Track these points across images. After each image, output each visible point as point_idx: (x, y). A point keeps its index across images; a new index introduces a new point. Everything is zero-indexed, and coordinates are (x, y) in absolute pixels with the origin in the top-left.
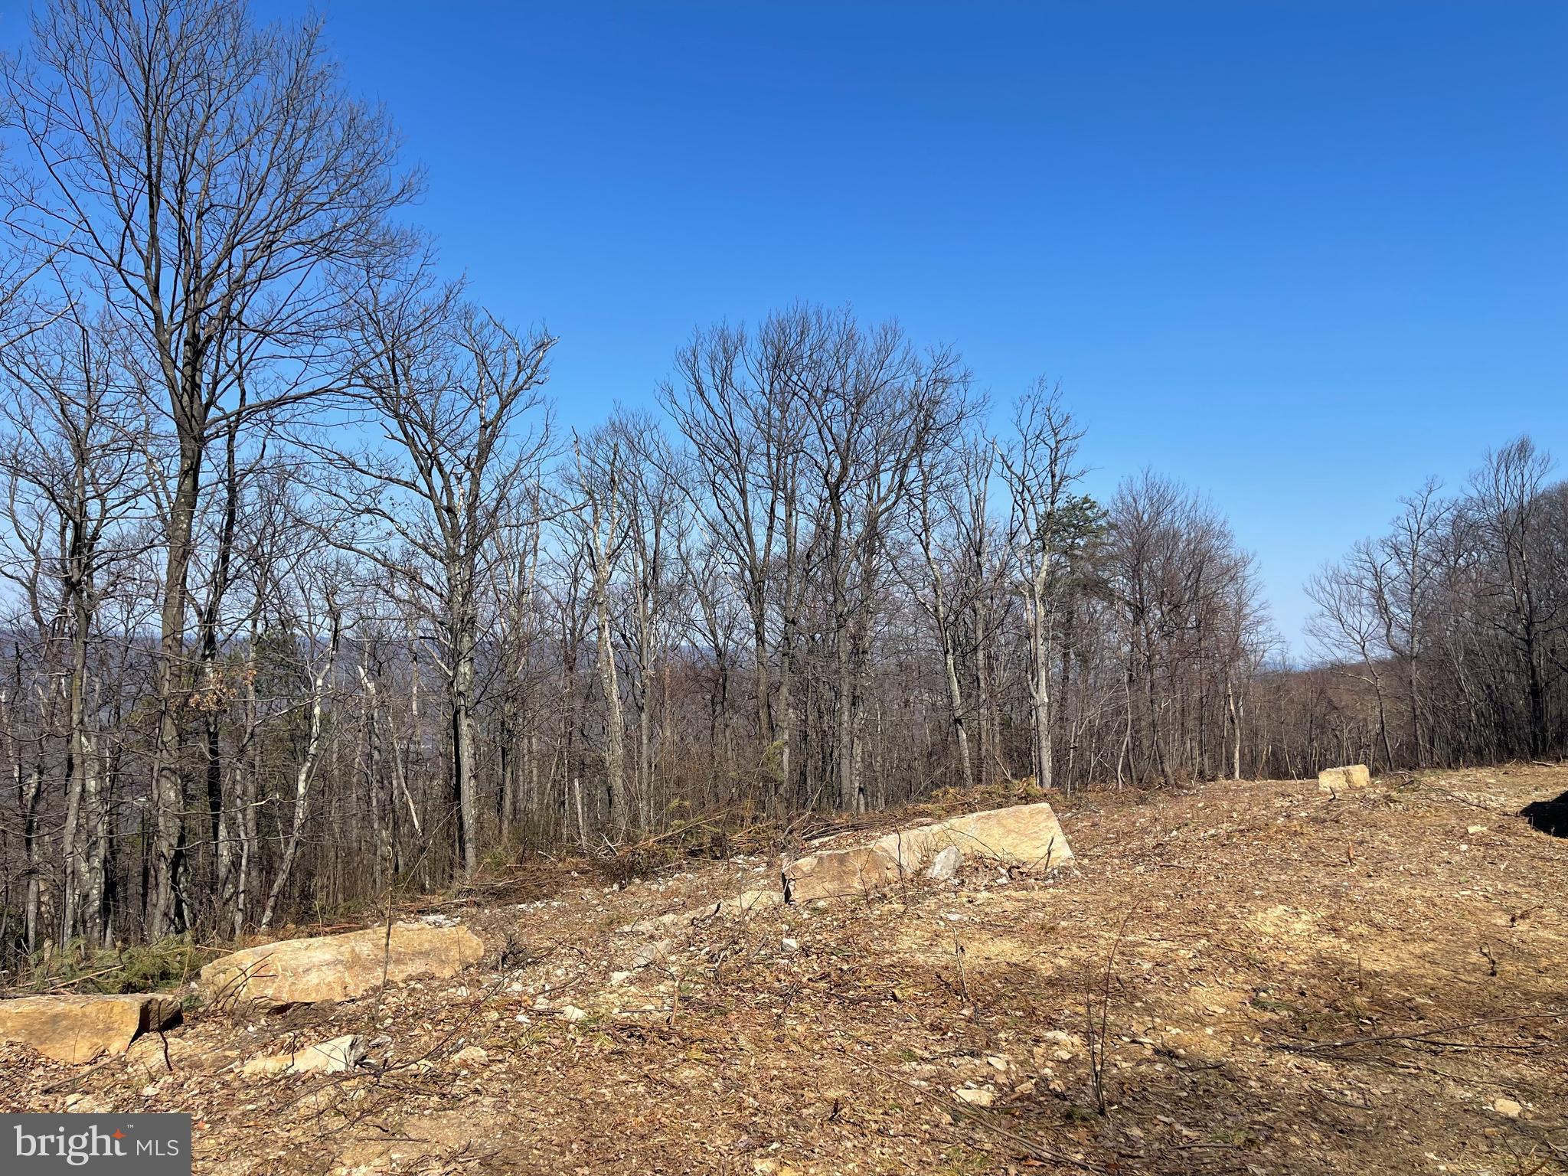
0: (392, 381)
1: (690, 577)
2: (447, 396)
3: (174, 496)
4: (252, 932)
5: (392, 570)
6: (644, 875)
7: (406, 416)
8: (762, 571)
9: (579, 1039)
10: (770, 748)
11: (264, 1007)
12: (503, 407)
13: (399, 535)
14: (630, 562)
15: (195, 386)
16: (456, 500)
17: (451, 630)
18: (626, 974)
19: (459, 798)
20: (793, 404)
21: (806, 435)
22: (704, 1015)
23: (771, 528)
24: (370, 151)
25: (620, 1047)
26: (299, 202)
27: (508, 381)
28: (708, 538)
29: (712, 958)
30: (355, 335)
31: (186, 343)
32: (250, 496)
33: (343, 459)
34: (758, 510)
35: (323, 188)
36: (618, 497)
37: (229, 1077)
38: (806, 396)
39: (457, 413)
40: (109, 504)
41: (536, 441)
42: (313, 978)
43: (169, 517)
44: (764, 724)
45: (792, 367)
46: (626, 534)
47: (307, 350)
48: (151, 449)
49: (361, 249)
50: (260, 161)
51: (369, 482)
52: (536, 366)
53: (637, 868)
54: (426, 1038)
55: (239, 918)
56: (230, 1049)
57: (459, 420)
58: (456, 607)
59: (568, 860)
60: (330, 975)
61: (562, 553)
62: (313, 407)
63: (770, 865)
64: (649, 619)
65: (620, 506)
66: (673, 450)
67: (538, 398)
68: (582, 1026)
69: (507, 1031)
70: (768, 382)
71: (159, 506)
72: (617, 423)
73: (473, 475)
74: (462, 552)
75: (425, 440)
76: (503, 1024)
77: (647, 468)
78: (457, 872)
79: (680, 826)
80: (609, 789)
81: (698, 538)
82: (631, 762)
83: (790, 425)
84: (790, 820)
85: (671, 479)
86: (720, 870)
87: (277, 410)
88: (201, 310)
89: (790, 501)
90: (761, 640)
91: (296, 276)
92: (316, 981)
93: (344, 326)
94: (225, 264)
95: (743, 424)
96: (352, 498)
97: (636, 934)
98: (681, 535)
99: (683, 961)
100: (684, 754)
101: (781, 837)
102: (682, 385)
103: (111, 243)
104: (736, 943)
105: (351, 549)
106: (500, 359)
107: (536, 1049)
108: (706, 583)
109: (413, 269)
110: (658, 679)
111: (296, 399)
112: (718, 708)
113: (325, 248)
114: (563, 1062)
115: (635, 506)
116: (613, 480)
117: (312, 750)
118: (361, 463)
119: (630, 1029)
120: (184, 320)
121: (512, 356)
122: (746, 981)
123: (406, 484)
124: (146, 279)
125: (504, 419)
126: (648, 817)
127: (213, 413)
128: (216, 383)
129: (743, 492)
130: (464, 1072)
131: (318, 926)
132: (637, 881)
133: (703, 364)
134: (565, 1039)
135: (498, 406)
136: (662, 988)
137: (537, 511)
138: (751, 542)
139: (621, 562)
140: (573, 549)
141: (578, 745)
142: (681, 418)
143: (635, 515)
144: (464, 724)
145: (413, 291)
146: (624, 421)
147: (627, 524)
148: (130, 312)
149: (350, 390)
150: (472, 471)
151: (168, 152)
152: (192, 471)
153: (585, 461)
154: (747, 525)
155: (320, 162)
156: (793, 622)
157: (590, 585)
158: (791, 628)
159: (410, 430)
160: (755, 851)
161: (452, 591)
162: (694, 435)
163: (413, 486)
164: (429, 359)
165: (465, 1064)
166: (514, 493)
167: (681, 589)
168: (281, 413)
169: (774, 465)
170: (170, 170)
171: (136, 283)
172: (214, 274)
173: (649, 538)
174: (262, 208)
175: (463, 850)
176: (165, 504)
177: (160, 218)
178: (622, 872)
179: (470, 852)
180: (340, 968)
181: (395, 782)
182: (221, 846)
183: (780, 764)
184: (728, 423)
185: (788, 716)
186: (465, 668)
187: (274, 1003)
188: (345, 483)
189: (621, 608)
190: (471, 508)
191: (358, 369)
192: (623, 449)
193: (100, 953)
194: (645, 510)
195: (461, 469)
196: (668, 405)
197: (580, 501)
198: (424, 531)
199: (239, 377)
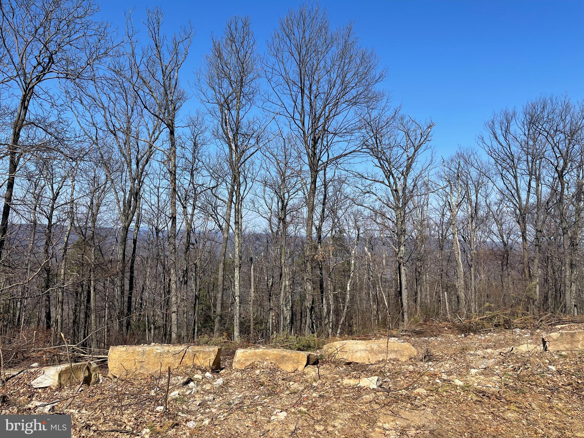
0: (376, 145)
1: (491, 213)
2: (395, 149)
3: (309, 190)
4: (334, 336)
5: (376, 213)
6: (475, 333)
7: (381, 158)
8: (525, 210)
9: (462, 393)
10: (530, 285)
11: (343, 362)
12: (415, 151)
13: (379, 201)
14: (465, 207)
15: (315, 154)
16: (398, 186)
17: (397, 234)
18: (476, 370)
19: (401, 296)
20: (539, 138)
21: (546, 151)
22: (515, 392)
23: (529, 191)
24: (369, 65)
25: (479, 399)
26: (346, 88)
27: (417, 141)
28: (499, 197)
29: (514, 370)
30: (364, 131)
31: (312, 140)
32: (330, 189)
33: (360, 174)
34: (523, 184)
35: (354, 81)
36: (460, 182)
37: (339, 384)
38: (546, 134)
39: (399, 155)
40: (290, 194)
41: (428, 163)
42: (358, 354)
43: (307, 197)
44: (527, 275)
45: (539, 123)
46: (464, 196)
47: (348, 138)
48: (302, 176)
49: (366, 100)
50: (334, 76)
51: (368, 182)
52: (428, 134)
53: (472, 329)
54: (402, 382)
55: (330, 331)
56: (335, 374)
57: (399, 157)
58: (399, 226)
59: (443, 323)
60: (364, 354)
61: (438, 205)
62: (350, 157)
63: (532, 334)
64: (474, 231)
65: (461, 185)
66: (483, 162)
67: (429, 146)
68: (462, 388)
69: (433, 385)
70: (527, 130)
71: (305, 194)
72: (460, 153)
73: (405, 177)
74: (400, 206)
75: (387, 166)
76: (431, 382)
77: (472, 169)
78: (401, 323)
79: (490, 314)
80: (458, 297)
81: (495, 197)
82: (467, 287)
83: (538, 147)
84: (540, 316)
85: (482, 173)
86: (508, 334)
87: (338, 160)
88: (317, 129)
89: (538, 179)
90: (524, 239)
91: (345, 113)
92: (359, 356)
93: (360, 128)
94: (323, 112)
95: (515, 149)
96: (363, 188)
97: (476, 355)
98: (487, 196)
99: (502, 369)
100: (490, 285)
101: (537, 323)
102: (487, 135)
103: (291, 110)
104: (526, 365)
105: (362, 206)
106: (414, 133)
107: (445, 394)
108: (498, 215)
109: (383, 105)
110: (478, 254)
111: (345, 155)
112: (505, 268)
113: (354, 102)
114: (457, 401)
115: (467, 185)
116: (458, 176)
117: (351, 275)
118: (365, 175)
119: (484, 393)
120: (312, 132)
121: (419, 132)
122: (532, 381)
123: (381, 182)
124: (301, 120)
125: (416, 155)
126: (475, 309)
127: (320, 162)
128: (321, 152)
129: (515, 177)
130: (419, 397)
131: (354, 336)
132: (472, 334)
133: (497, 126)
134: (456, 392)
135: (414, 151)
136: (494, 378)
137: (429, 189)
138: (519, 198)
139: (461, 208)
140: (442, 203)
141: (445, 279)
142: (487, 149)
143: (467, 189)
144: (403, 268)
145: (383, 112)
146: (463, 152)
147: (464, 193)
148: (297, 132)
149: (362, 150)
150: (404, 176)
151: (306, 78)
152: (314, 182)
153: (446, 169)
154: (517, 191)
155: (352, 73)
156: (540, 231)
157: (449, 217)
158: (539, 234)
159: (382, 162)
160: (524, 328)
161: (397, 219)
162: (493, 155)
163: (383, 182)
164: (389, 136)
165: (418, 394)
166: (419, 183)
167: (487, 218)
168: (341, 160)
169: (530, 164)
170: (307, 84)
171: (298, 122)
172: (320, 116)
173: (473, 198)
174: (334, 92)
175: (403, 315)
176: (306, 193)
177: (304, 100)
178: (466, 330)
179: (406, 316)
180: (367, 352)
181: (377, 289)
182: (324, 306)
183: (535, 292)
184: (508, 149)
185: (538, 272)
186: (402, 248)
187: (346, 361)
188: (360, 183)
189: (461, 226)
190: (404, 189)
191: (364, 143)
192: (462, 164)
193: (291, 337)
194: (472, 187)
195: (400, 175)
196: (481, 144)
197: (445, 185)
198: (387, 199)
199: (327, 150)
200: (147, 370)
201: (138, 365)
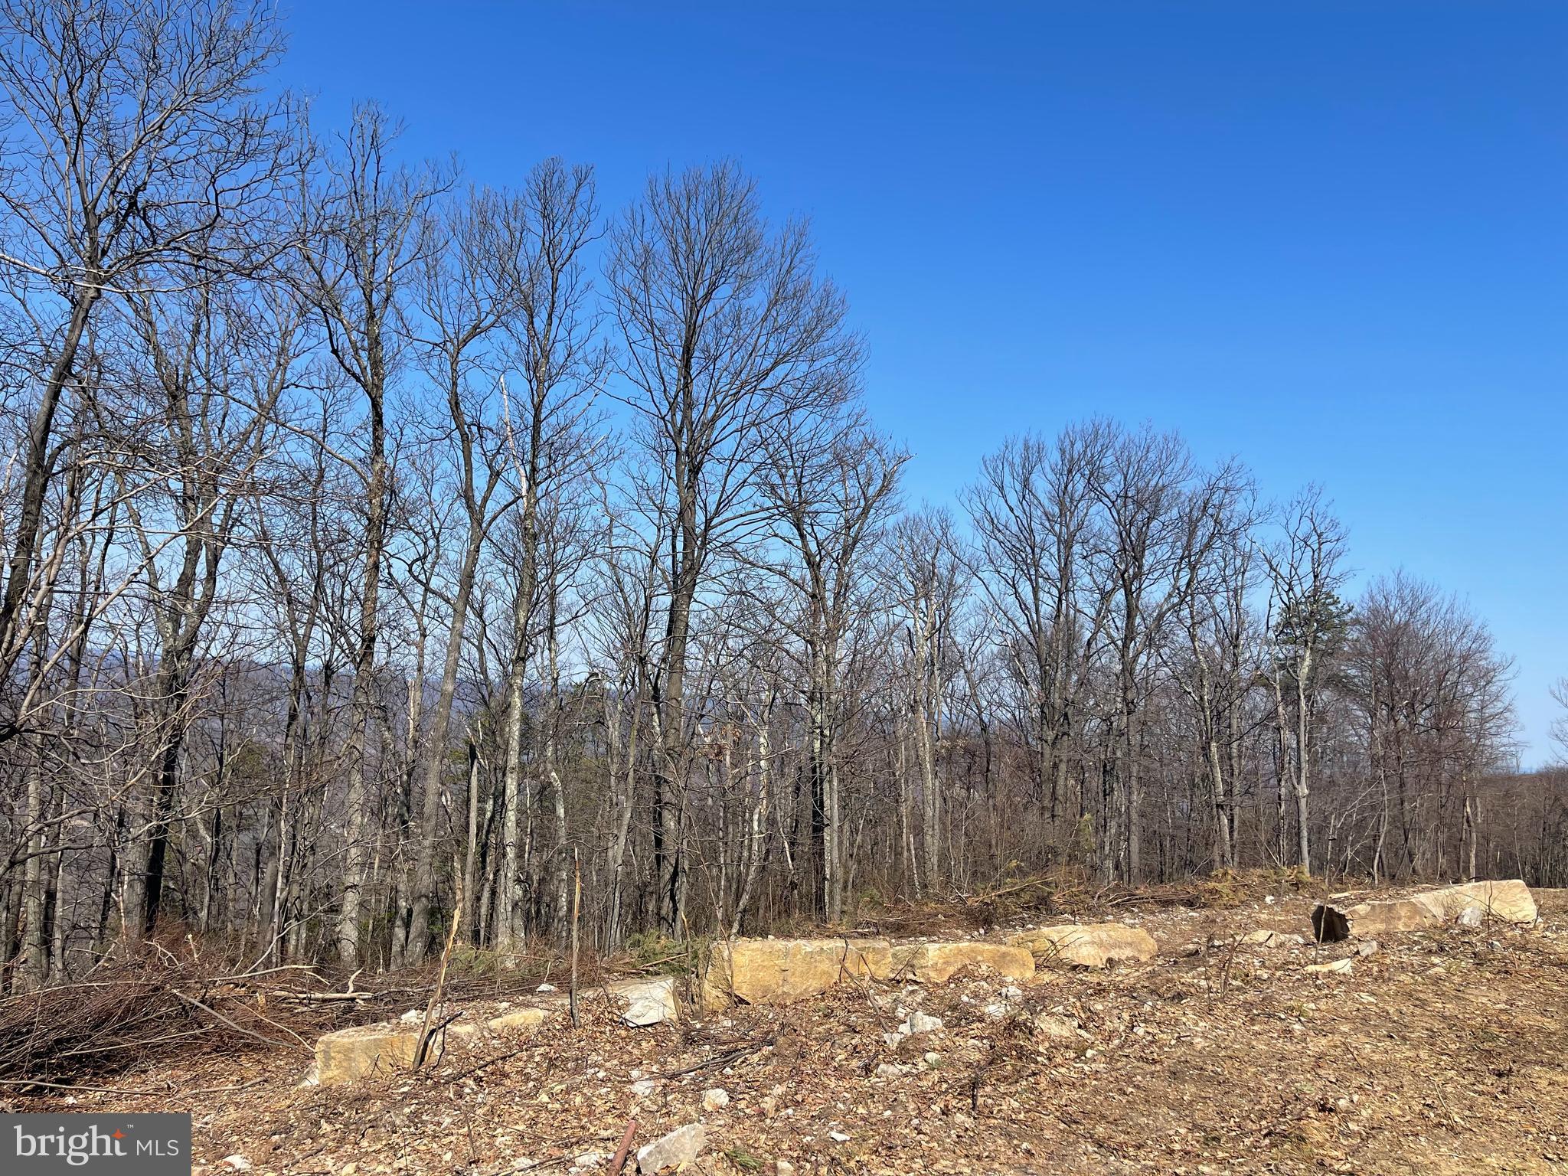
53: (994, 916)
79: (1016, 883)
178: (982, 920)
200: (793, 986)
201: (780, 978)
